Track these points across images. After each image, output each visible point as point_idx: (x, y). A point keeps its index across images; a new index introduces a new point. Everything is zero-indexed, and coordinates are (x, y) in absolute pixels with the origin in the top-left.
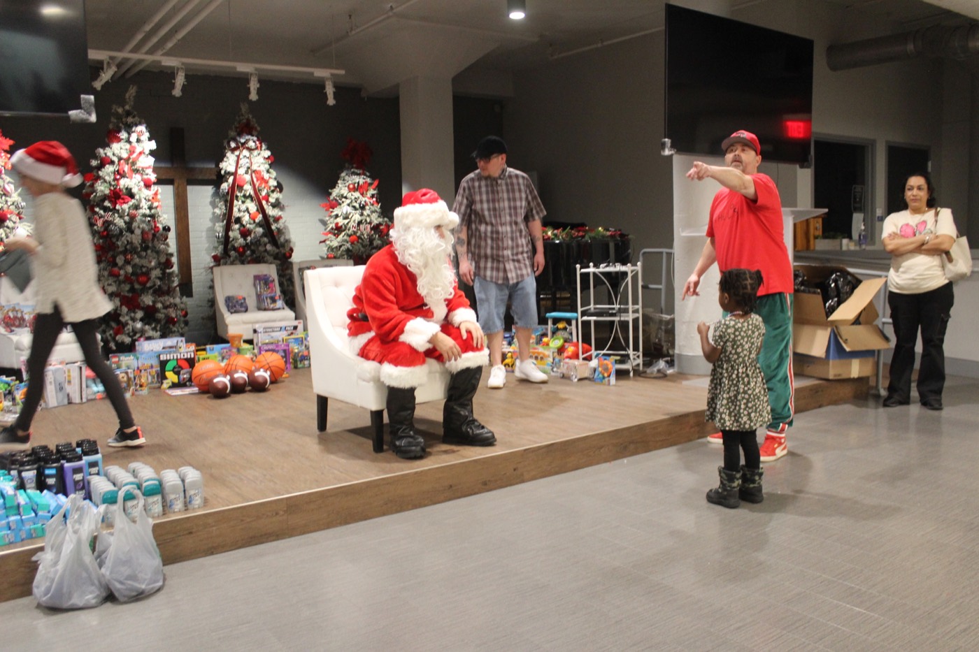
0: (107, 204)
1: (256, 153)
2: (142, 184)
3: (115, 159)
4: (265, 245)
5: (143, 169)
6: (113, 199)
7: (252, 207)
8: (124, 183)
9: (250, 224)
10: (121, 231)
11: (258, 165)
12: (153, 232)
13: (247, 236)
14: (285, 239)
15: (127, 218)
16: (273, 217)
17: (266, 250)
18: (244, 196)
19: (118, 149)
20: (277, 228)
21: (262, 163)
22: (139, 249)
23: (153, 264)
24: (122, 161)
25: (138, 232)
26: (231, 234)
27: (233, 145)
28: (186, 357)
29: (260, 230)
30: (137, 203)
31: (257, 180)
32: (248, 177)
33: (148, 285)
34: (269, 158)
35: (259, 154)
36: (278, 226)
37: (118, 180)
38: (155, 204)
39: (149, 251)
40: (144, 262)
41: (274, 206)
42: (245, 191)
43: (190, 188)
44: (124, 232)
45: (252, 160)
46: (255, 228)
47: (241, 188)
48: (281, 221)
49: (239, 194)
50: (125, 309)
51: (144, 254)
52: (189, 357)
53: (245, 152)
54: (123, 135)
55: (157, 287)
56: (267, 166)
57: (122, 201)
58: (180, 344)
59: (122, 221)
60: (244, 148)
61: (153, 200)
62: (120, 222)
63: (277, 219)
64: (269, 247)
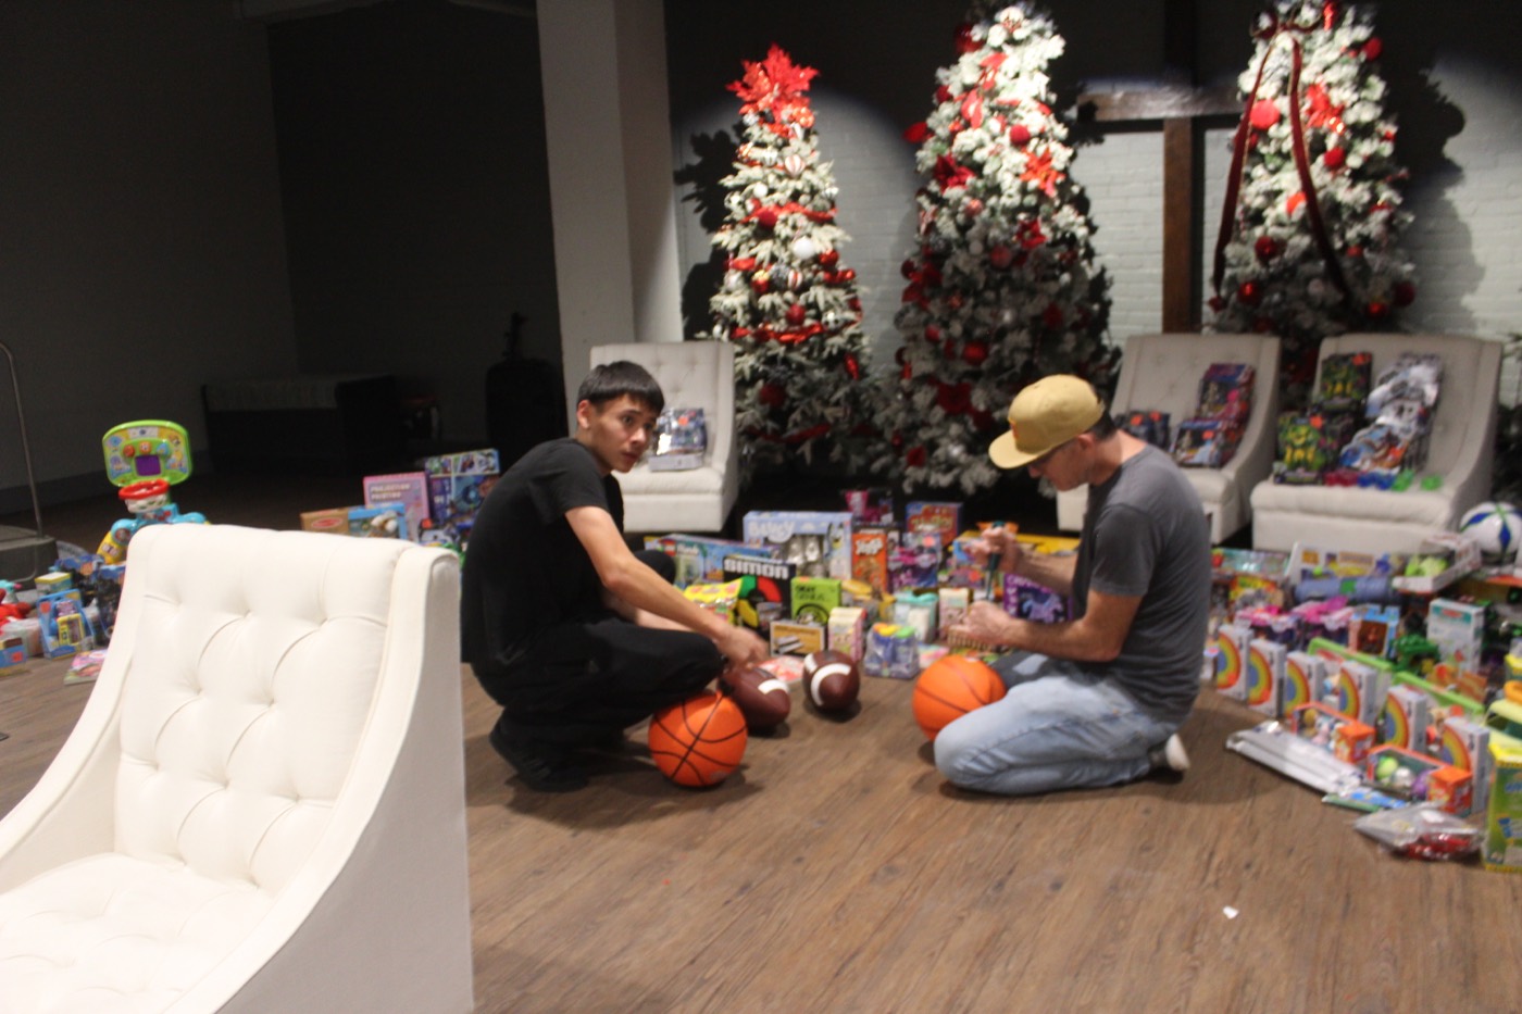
0: (934, 187)
1: (1320, 36)
2: (1006, 140)
3: (955, 90)
4: (1308, 280)
5: (1013, 106)
6: (942, 177)
7: (1289, 180)
8: (965, 140)
9: (1280, 224)
10: (948, 243)
11: (1320, 69)
12: (1018, 246)
13: (1272, 255)
14: (1381, 265)
15: (960, 218)
16: (1348, 206)
17: (1306, 297)
18: (1279, 153)
19: (966, 70)
20: (1360, 235)
21: (1336, 61)
22: (981, 286)
23: (1007, 317)
24: (973, 93)
25: (976, 247)
26: (1231, 250)
27: (1265, 22)
28: (771, 574)
29: (1303, 241)
30: (989, 184)
31: (1311, 111)
32: (1283, 104)
33: (984, 366)
34: (1356, 47)
35: (1331, 38)
36: (1365, 231)
37: (953, 134)
38: (1033, 184)
39: (1004, 291)
40: (984, 314)
41: (1357, 176)
42: (1281, 140)
43: (1211, 136)
44: (955, 249)
45: (1305, 59)
46: (1291, 237)
47: (1262, 133)
48: (1379, 216)
49: (1263, 150)
50: (939, 413)
51: (990, 295)
52: (778, 576)
53: (1284, 41)
54: (977, 34)
55: (1018, 369)
56: (1350, 70)
57: (955, 179)
58: (838, 533)
59: (951, 223)
60: (1285, 28)
61: (1029, 175)
62: (947, 227)
63: (1361, 215)
64: (1316, 288)
